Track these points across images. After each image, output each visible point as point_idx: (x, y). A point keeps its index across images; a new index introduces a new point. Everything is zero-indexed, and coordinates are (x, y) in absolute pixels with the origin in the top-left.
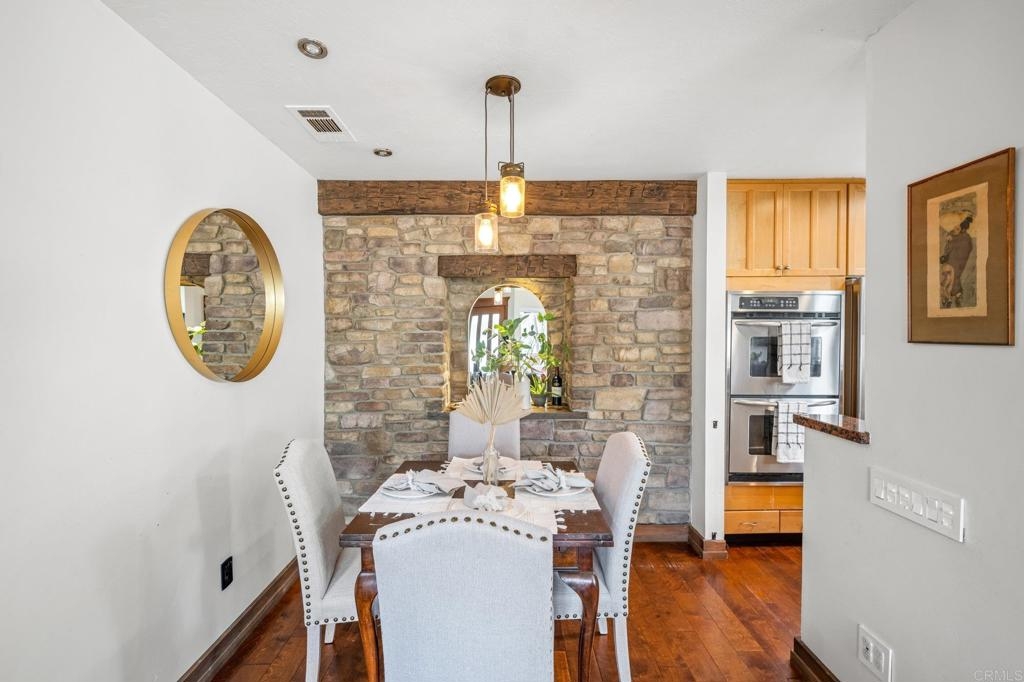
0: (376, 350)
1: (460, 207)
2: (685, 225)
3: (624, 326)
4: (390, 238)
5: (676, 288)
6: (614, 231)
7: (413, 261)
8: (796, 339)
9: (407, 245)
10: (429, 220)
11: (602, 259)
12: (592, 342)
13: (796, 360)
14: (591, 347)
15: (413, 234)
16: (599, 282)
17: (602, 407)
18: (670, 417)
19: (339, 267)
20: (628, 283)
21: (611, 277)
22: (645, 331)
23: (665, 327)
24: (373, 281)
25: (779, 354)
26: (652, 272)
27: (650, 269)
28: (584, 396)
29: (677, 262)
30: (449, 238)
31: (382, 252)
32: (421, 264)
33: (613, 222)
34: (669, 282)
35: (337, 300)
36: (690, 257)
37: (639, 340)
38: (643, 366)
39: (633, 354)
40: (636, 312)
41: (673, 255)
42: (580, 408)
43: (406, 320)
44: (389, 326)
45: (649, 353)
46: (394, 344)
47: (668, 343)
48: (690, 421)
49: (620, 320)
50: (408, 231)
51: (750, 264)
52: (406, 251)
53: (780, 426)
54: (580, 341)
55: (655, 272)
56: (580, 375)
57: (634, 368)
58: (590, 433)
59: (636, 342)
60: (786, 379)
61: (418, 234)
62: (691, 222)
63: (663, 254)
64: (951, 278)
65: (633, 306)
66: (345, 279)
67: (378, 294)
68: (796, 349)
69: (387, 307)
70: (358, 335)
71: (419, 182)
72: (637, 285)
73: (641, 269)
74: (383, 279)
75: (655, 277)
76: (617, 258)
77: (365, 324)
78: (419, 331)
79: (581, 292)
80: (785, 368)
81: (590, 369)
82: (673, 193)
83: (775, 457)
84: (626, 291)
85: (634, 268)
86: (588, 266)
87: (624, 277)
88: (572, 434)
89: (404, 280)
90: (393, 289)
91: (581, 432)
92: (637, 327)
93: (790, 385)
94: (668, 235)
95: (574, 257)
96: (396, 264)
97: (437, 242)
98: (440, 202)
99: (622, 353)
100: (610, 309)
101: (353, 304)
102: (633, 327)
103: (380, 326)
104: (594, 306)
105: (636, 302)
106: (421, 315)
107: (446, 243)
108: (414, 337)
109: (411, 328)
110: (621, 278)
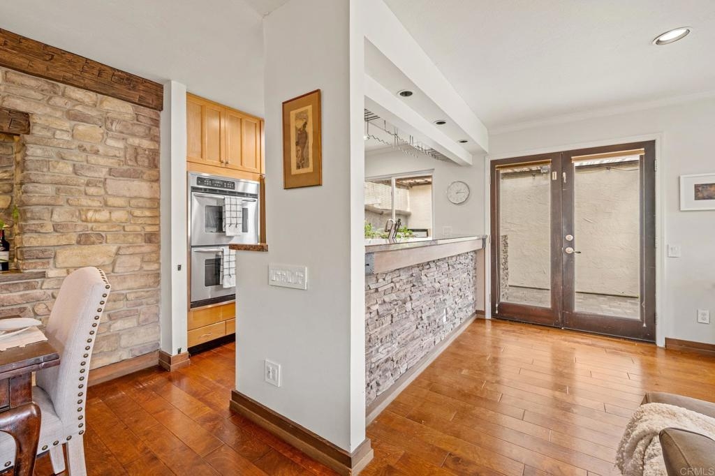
2: (154, 117)
3: (91, 190)
5: (146, 164)
6: (81, 103)
8: (234, 208)
11: (67, 125)
12: (52, 202)
13: (234, 221)
14: (50, 208)
16: (61, 146)
17: (66, 265)
18: (141, 268)
20: (97, 152)
21: (76, 143)
22: (115, 196)
23: (136, 194)
25: (223, 217)
26: (123, 147)
27: (121, 145)
28: (41, 255)
29: (146, 144)
33: (78, 94)
34: (139, 158)
36: (158, 142)
37: (109, 203)
38: (113, 226)
39: (104, 215)
40: (105, 179)
41: (143, 137)
42: (35, 268)
45: (119, 215)
47: (138, 207)
48: (159, 269)
49: (87, 185)
51: (204, 156)
53: (225, 263)
54: (34, 200)
55: (126, 148)
56: (35, 235)
57: (104, 227)
58: (50, 292)
59: (106, 205)
60: (228, 233)
62: (159, 116)
63: (133, 135)
64: (300, 153)
65: (103, 173)
68: (234, 214)
72: (106, 156)
73: (111, 142)
75: (125, 152)
76: (82, 127)
79: (35, 152)
80: (227, 226)
81: (49, 228)
82: (142, 88)
83: (222, 285)
84: (93, 159)
85: (103, 141)
86: (47, 128)
87: (92, 146)
88: (21, 296)
91: (37, 293)
92: (106, 192)
93: (231, 237)
94: (137, 120)
95: (26, 115)
99: (90, 214)
100: (75, 172)
102: (102, 192)
104: (55, 168)
105: (105, 171)
110: (88, 147)
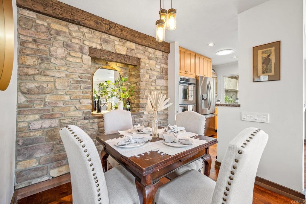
0: (55, 87)
1: (101, 28)
2: (167, 56)
3: (153, 84)
4: (65, 33)
5: (165, 74)
6: (150, 53)
7: (77, 46)
8: (191, 89)
9: (74, 38)
10: (85, 30)
11: (147, 61)
12: (145, 88)
13: (191, 95)
14: (144, 90)
15: (76, 33)
16: (147, 69)
17: (147, 110)
19: (30, 39)
20: (154, 70)
21: (150, 68)
22: (158, 86)
23: (162, 85)
24: (53, 51)
25: (188, 93)
26: (159, 68)
28: (143, 107)
29: (165, 66)
30: (95, 40)
31: (59, 38)
32: (81, 49)
33: (150, 50)
34: (163, 71)
35: (28, 57)
36: (168, 65)
37: (157, 88)
40: (156, 80)
41: (164, 64)
42: (142, 111)
43: (72, 73)
44: (63, 75)
46: (66, 84)
47: (163, 90)
48: (168, 113)
49: (152, 82)
50: (74, 31)
51: (181, 69)
52: (73, 41)
54: (142, 88)
56: (142, 99)
58: (144, 119)
59: (156, 89)
60: (189, 99)
61: (79, 34)
62: (168, 55)
63: (162, 63)
65: (155, 78)
66: (35, 47)
67: (56, 58)
69: (62, 66)
70: (43, 78)
72: (156, 71)
73: (157, 66)
74: (60, 52)
75: (160, 70)
76: (151, 62)
77: (48, 73)
78: (79, 79)
79: (142, 71)
80: (189, 97)
81: (144, 97)
82: (165, 45)
84: (153, 73)
85: (155, 66)
86: (144, 63)
87: (153, 68)
88: (139, 120)
89: (73, 54)
90: (66, 58)
91: (142, 119)
92: (156, 84)
94: (163, 58)
95: (139, 59)
96: (67, 46)
97: (89, 40)
98: (92, 24)
100: (150, 78)
101: (40, 61)
103: (58, 75)
104: (146, 76)
105: (156, 76)
106: (81, 72)
107: (93, 42)
108: (77, 82)
109: (75, 77)
110: (152, 68)
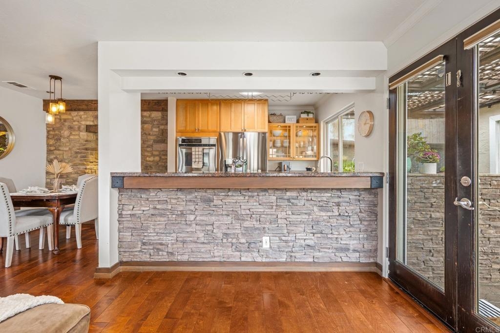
0: (63, 157)
1: (91, 109)
3: (148, 149)
4: (68, 119)
6: (146, 117)
7: (77, 127)
8: (197, 153)
9: (74, 121)
10: (82, 113)
13: (197, 160)
15: (76, 117)
19: (52, 129)
20: (149, 134)
21: (144, 132)
22: (155, 151)
24: (63, 133)
27: (157, 130)
30: (89, 119)
31: (66, 124)
32: (79, 128)
34: (164, 134)
35: (51, 140)
37: (154, 154)
38: (154, 163)
39: (151, 159)
40: (152, 144)
41: (165, 125)
43: (74, 146)
44: (67, 149)
45: (157, 158)
46: (70, 155)
47: (162, 155)
49: (147, 147)
50: (75, 116)
52: (74, 123)
55: (159, 130)
57: (152, 163)
59: (152, 154)
60: (193, 166)
61: (78, 117)
66: (53, 133)
67: (64, 138)
68: (197, 156)
69: (67, 142)
70: (58, 152)
71: (77, 100)
72: (153, 135)
73: (155, 130)
74: (66, 133)
75: (159, 132)
76: (145, 126)
77: (60, 148)
78: (78, 151)
80: (193, 163)
82: (163, 104)
84: (149, 137)
85: (152, 130)
87: (148, 132)
89: (73, 133)
90: (69, 136)
92: (153, 150)
96: (71, 128)
97: (85, 120)
98: (84, 107)
99: (148, 158)
101: (56, 141)
102: (151, 149)
103: (65, 149)
105: (152, 141)
106: (79, 145)
107: (87, 121)
108: (76, 153)
109: (75, 149)
